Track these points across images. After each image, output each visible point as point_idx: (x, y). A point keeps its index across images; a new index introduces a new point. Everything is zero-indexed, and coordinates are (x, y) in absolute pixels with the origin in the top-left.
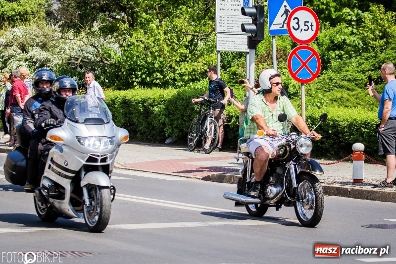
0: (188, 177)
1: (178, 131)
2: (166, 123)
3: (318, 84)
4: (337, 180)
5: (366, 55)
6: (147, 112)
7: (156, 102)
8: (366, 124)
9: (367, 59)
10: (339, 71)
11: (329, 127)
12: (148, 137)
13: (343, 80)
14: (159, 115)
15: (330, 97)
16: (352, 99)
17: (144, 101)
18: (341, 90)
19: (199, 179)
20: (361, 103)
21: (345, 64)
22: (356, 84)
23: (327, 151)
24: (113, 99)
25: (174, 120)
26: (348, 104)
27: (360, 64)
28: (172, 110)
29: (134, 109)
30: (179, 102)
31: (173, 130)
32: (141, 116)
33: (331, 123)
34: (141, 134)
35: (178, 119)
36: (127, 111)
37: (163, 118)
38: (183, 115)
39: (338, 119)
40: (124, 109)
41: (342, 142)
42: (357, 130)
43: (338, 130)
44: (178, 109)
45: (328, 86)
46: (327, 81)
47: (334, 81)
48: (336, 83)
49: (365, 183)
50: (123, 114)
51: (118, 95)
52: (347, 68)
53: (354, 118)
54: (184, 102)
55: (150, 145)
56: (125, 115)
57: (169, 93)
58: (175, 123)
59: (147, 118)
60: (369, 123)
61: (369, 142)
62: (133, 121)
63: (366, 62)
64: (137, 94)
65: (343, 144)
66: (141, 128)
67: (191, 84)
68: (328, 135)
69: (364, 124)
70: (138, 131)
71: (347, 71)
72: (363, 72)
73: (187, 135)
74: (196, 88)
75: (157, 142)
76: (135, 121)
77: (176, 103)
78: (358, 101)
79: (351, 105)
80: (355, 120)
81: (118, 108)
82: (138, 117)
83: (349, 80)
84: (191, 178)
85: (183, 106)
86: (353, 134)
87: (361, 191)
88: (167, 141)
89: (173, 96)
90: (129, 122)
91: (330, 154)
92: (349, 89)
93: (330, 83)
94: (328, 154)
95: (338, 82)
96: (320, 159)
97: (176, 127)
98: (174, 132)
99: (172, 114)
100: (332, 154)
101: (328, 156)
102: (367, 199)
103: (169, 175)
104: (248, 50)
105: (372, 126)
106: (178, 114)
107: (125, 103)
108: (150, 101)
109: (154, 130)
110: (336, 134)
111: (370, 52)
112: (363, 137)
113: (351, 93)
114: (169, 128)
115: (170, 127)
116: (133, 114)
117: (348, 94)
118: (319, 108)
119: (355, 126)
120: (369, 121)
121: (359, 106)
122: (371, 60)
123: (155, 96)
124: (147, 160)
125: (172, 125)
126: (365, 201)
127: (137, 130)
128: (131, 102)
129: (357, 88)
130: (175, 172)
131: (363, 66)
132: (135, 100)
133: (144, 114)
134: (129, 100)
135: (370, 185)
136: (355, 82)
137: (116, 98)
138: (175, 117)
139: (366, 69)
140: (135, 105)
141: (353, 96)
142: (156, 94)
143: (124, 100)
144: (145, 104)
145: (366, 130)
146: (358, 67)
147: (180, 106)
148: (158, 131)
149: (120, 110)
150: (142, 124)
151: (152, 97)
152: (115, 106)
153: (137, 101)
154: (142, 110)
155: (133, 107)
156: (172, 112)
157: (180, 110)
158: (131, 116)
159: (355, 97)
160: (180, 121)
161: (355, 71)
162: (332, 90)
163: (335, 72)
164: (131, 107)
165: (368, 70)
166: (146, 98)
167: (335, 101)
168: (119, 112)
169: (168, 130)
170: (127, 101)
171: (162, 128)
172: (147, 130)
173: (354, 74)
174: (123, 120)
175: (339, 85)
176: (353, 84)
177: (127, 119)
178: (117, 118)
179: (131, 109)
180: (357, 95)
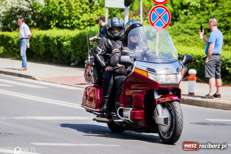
1: (79, 57)
2: (71, 52)
3: (171, 30)
6: (60, 45)
7: (65, 39)
9: (203, 16)
10: (184, 22)
12: (60, 61)
13: (187, 28)
14: (68, 47)
15: (178, 39)
16: (192, 41)
17: (58, 38)
18: (185, 35)
20: (198, 44)
21: (189, 18)
22: (195, 32)
24: (38, 35)
25: (77, 50)
27: (199, 18)
28: (76, 44)
30: (80, 39)
31: (76, 57)
32: (56, 47)
34: (55, 59)
35: (79, 50)
36: (47, 44)
37: (70, 49)
38: (82, 48)
40: (45, 42)
44: (79, 44)
45: (177, 32)
46: (177, 29)
48: (182, 30)
49: (196, 95)
51: (41, 33)
52: (190, 21)
54: (84, 39)
55: (61, 66)
56: (46, 46)
57: (74, 33)
58: (77, 52)
59: (59, 48)
62: (50, 51)
63: (202, 17)
64: (53, 33)
66: (55, 55)
67: (89, 27)
69: (198, 57)
70: (53, 57)
71: (190, 23)
73: (84, 60)
74: (92, 30)
75: (66, 64)
76: (52, 50)
77: (78, 40)
78: (196, 42)
79: (191, 45)
81: (41, 42)
82: (54, 48)
83: (191, 29)
85: (83, 42)
87: (193, 100)
88: (72, 64)
89: (77, 35)
90: (48, 51)
92: (190, 35)
93: (179, 30)
95: (184, 30)
97: (78, 55)
99: (75, 47)
103: (71, 86)
106: (79, 47)
107: (46, 38)
108: (62, 38)
109: (64, 57)
111: (205, 11)
113: (192, 37)
114: (74, 56)
115: (74, 55)
116: (50, 46)
117: (190, 38)
120: (201, 56)
122: (205, 16)
123: (65, 35)
124: (58, 76)
125: (75, 53)
128: (50, 38)
129: (195, 34)
130: (75, 84)
131: (200, 20)
132: (52, 37)
133: (57, 46)
134: (48, 37)
135: (199, 97)
136: (195, 30)
137: (40, 35)
138: (77, 49)
139: (202, 22)
140: (52, 40)
141: (193, 39)
142: (66, 33)
143: (45, 37)
144: (59, 40)
145: (199, 62)
146: (197, 20)
147: (81, 41)
148: (67, 57)
149: (42, 43)
150: (56, 53)
151: (63, 35)
152: (40, 40)
153: (54, 38)
154: (56, 44)
155: (51, 42)
156: (76, 46)
157: (81, 45)
158: (49, 47)
159: (194, 39)
160: (80, 51)
161: (195, 23)
162: (180, 34)
163: (182, 23)
164: (50, 41)
165: (204, 23)
166: (59, 36)
167: (181, 42)
168: (42, 45)
169: (72, 57)
170: (47, 37)
171: (69, 56)
172: (59, 57)
173: (194, 25)
174: (44, 50)
175: (184, 32)
176: (194, 31)
177: (47, 49)
178: (41, 48)
179: (49, 42)
180: (196, 38)
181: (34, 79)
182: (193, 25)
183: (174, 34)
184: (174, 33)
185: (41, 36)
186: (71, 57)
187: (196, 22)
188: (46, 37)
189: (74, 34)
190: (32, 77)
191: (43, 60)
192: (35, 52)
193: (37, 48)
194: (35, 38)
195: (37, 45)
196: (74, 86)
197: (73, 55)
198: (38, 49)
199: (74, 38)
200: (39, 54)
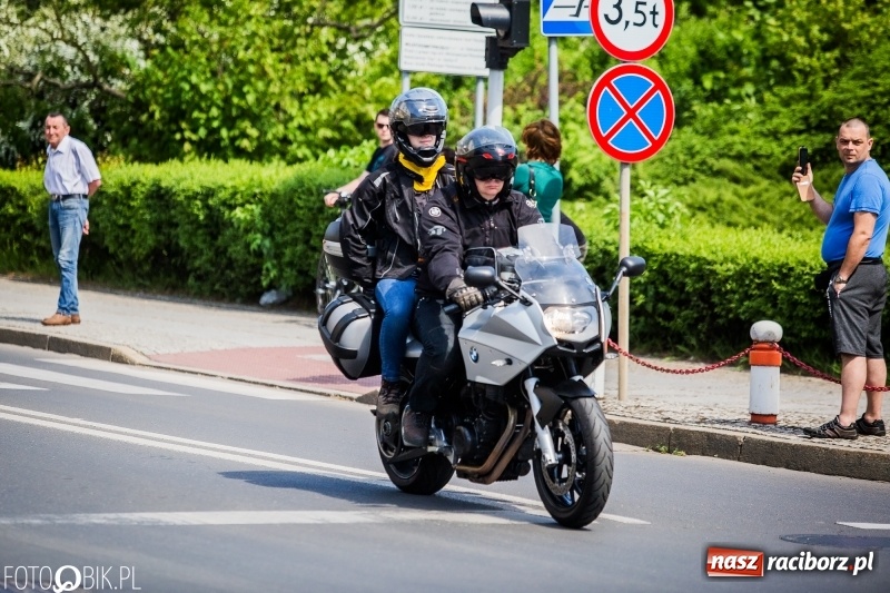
0: (321, 394)
1: (294, 273)
2: (265, 251)
3: (657, 164)
4: (707, 414)
5: (785, 91)
6: (215, 224)
7: (239, 196)
8: (785, 273)
9: (786, 103)
10: (712, 131)
11: (687, 275)
12: (217, 287)
13: (721, 156)
14: (247, 231)
15: (689, 201)
16: (747, 205)
17: (209, 193)
18: (716, 181)
19: (351, 399)
20: (770, 217)
21: (730, 114)
22: (757, 168)
23: (679, 338)
24: (127, 183)
25: (285, 244)
26: (735, 217)
27: (772, 115)
28: (282, 220)
29: (182, 213)
30: (300, 198)
31: (281, 271)
32: (200, 232)
33: (693, 266)
34: (199, 278)
35: (294, 242)
36: (163, 216)
37: (257, 240)
38: (308, 233)
39: (710, 257)
40: (155, 211)
41: (719, 316)
42: (759, 286)
43: (708, 285)
44: (296, 218)
45: (683, 170)
46: (682, 157)
47: (698, 158)
48: (703, 163)
49: (782, 424)
50: (151, 224)
51: (140, 174)
52: (733, 125)
53: (754, 254)
54: (313, 199)
55: (219, 307)
56: (157, 227)
57: (275, 175)
58: (288, 252)
59: (214, 237)
60: (791, 269)
61: (790, 318)
62: (177, 244)
63: (784, 110)
64: (188, 174)
65: (721, 321)
66: (197, 263)
67: (331, 152)
68: (683, 296)
69: (780, 272)
70: (190, 272)
71: (734, 132)
72: (774, 135)
73: (313, 286)
74: (345, 163)
75: (238, 300)
76: (182, 243)
77: (291, 201)
78: (760, 211)
79: (742, 221)
80: (756, 260)
81: (140, 208)
82: (192, 234)
83: (739, 158)
84: (329, 395)
85: (310, 209)
86: (748, 297)
87: (771, 444)
88: (267, 298)
89: (284, 182)
90: (168, 247)
91: (687, 345)
92: (736, 180)
93: (689, 163)
94: (681, 348)
95: (711, 161)
96: (661, 357)
97: (291, 264)
98: (285, 275)
99: (279, 229)
100: (692, 348)
101: (682, 352)
102: (787, 467)
103: (272, 386)
104: (486, 72)
105: (799, 278)
106: (297, 230)
107: (160, 196)
108: (223, 195)
109: (233, 269)
110: (705, 294)
111: (794, 86)
112: (775, 305)
113: (743, 191)
114: (274, 266)
115: (275, 262)
116: (176, 225)
117: (736, 193)
118: (662, 226)
119: (756, 275)
120: (791, 265)
121: (765, 224)
122: (799, 107)
123: (237, 182)
124: (216, 346)
125: (278, 256)
126: (782, 471)
127: (189, 268)
128: (175, 194)
129: (758, 178)
130: (288, 380)
131: (776, 121)
132: (183, 191)
133: (206, 226)
134: (168, 191)
135: (794, 429)
136: (755, 162)
137: (134, 184)
138: (287, 238)
139: (784, 129)
140: (185, 203)
141: (749, 197)
142: (240, 176)
143: (154, 188)
144: (211, 202)
145: (784, 288)
146: (763, 122)
147: (301, 208)
148: (243, 271)
149: (143, 214)
150: (201, 254)
151: (229, 184)
152: (132, 204)
153: (190, 193)
154: (201, 217)
155: (179, 208)
156: (281, 225)
157: (301, 221)
158: (173, 232)
159: (753, 200)
160: (300, 248)
161: (756, 133)
162: (693, 180)
163: (703, 134)
164: (174, 208)
165: (790, 133)
166: (213, 187)
167: (701, 209)
168: (142, 220)
169: (268, 270)
170: (162, 192)
171: (253, 266)
172: (213, 269)
173: (752, 141)
174: (150, 241)
175: (711, 168)
176: (749, 166)
177: (162, 238)
178: (137, 235)
179: (173, 212)
180: (759, 195)
181: (119, 359)
182: (745, 140)
183: (673, 177)
184: (669, 174)
185: (138, 186)
186: (264, 272)
187: (758, 128)
188: (160, 188)
189: (274, 177)
190: (110, 349)
191: (148, 283)
192: (111, 250)
193: (122, 235)
194: (116, 193)
195: (121, 222)
196: (281, 387)
197: (269, 265)
198: (127, 239)
199: (274, 196)
200: (130, 260)
